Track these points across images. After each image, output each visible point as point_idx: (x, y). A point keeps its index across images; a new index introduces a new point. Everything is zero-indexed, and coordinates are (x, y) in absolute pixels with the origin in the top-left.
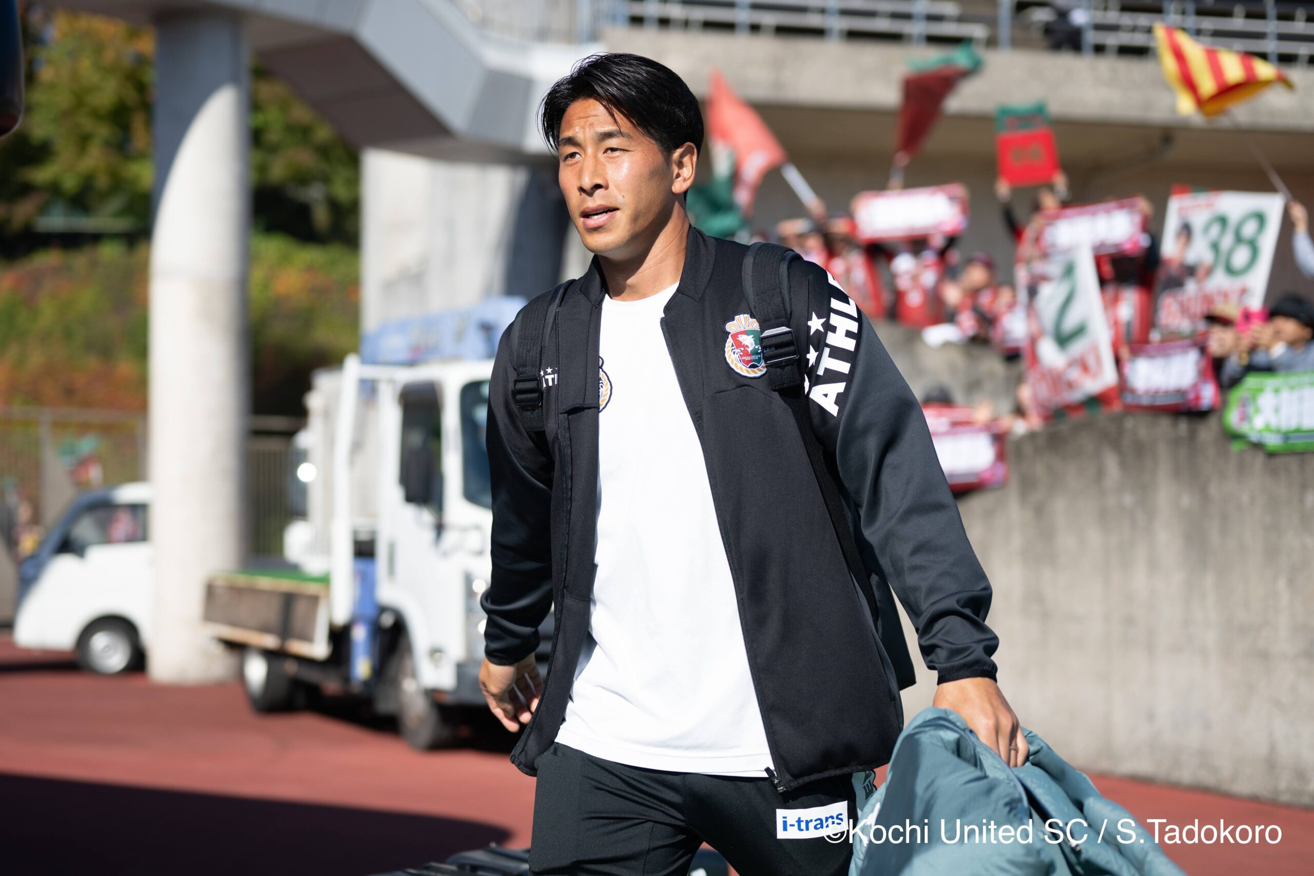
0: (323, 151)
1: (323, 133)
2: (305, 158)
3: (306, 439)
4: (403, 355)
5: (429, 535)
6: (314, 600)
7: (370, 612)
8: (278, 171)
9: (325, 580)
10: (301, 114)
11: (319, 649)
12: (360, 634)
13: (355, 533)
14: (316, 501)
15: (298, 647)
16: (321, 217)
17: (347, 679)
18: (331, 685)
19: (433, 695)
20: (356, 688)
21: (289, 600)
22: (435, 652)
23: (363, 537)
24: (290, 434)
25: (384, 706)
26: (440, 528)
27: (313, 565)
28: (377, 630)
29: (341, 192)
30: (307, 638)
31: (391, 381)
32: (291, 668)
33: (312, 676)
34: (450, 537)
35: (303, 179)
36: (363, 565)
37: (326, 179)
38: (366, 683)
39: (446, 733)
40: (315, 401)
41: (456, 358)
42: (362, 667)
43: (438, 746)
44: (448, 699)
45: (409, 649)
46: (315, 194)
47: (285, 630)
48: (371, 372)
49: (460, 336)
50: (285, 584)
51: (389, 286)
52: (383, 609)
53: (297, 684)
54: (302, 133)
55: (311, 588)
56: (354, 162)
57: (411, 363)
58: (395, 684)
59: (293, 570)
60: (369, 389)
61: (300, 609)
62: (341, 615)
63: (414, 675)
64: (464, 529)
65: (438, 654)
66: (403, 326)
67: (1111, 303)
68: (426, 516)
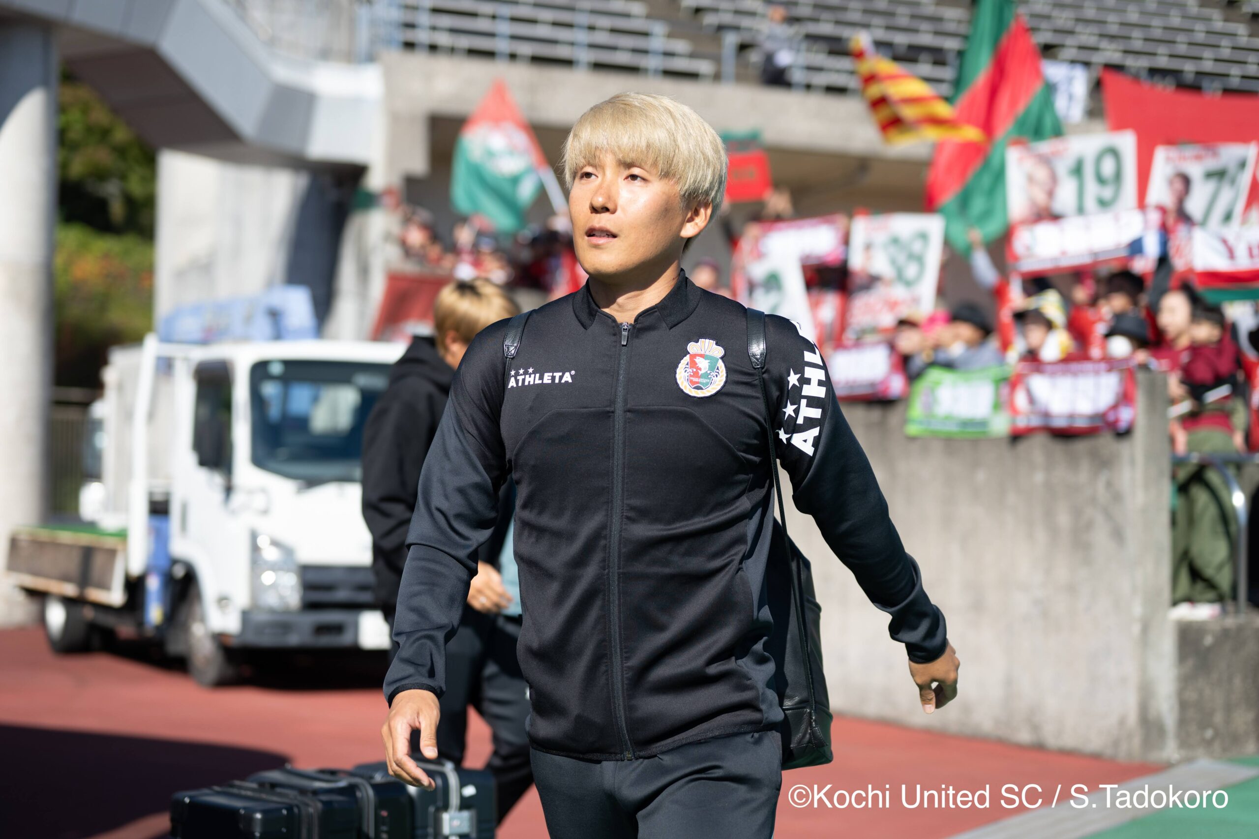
0: (121, 151)
1: (121, 135)
2: (103, 156)
3: (102, 409)
4: (197, 335)
5: (218, 495)
6: (112, 553)
7: (163, 563)
8: (77, 168)
9: (122, 535)
10: (100, 116)
11: (116, 596)
12: (153, 584)
13: (151, 494)
14: (110, 463)
15: (96, 595)
16: (117, 210)
17: (140, 623)
18: (125, 630)
19: (220, 640)
20: (149, 632)
21: (88, 553)
22: (223, 601)
23: (159, 498)
24: (85, 405)
25: (174, 647)
26: (229, 490)
27: (109, 522)
28: (169, 580)
29: (136, 187)
30: (105, 586)
31: (186, 359)
32: (89, 614)
33: (109, 621)
34: (238, 498)
35: (101, 175)
36: (157, 522)
37: (123, 177)
38: (158, 628)
39: (230, 672)
40: (111, 375)
41: (245, 338)
42: (155, 613)
43: (223, 683)
44: (233, 642)
45: (198, 596)
46: (111, 190)
47: (84, 579)
48: (168, 350)
49: (248, 319)
50: (84, 539)
51: (181, 275)
52: (174, 562)
53: (93, 628)
54: (104, 134)
55: (109, 543)
56: (150, 161)
57: (205, 342)
58: (185, 628)
59: (91, 526)
60: (165, 366)
61: (98, 561)
62: (136, 567)
63: (203, 620)
64: (251, 492)
65: (225, 601)
66: (197, 310)
67: (815, 306)
68: (217, 479)
